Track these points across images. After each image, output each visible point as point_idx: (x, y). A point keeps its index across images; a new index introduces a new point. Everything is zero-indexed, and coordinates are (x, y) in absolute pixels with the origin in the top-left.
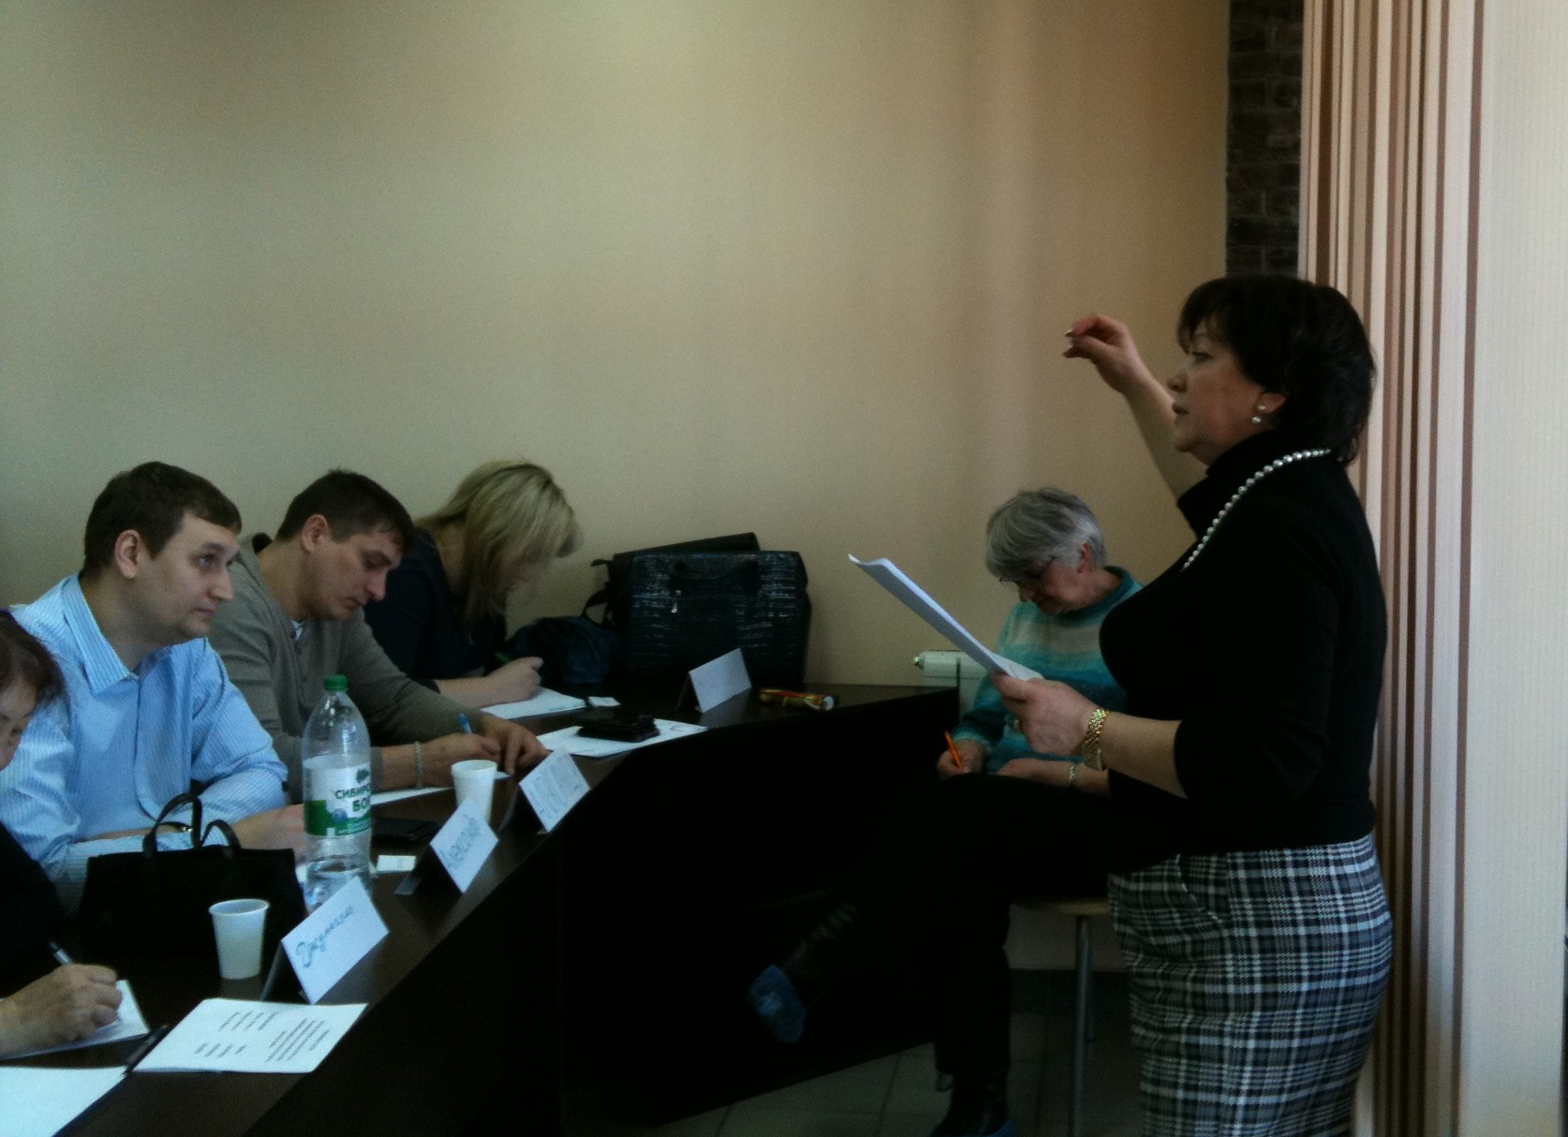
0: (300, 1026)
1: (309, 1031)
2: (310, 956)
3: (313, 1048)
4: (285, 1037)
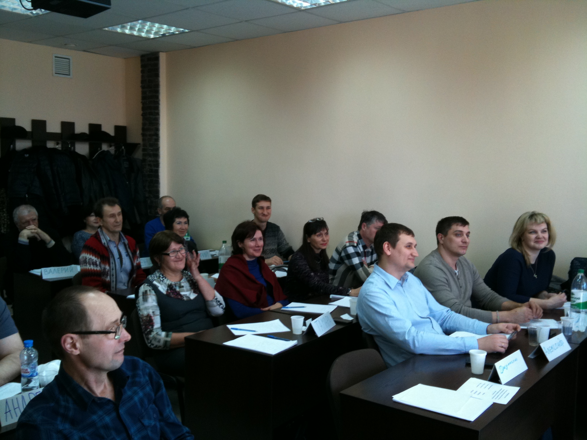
0: (500, 390)
1: (503, 393)
2: (503, 370)
3: (505, 397)
4: (496, 393)
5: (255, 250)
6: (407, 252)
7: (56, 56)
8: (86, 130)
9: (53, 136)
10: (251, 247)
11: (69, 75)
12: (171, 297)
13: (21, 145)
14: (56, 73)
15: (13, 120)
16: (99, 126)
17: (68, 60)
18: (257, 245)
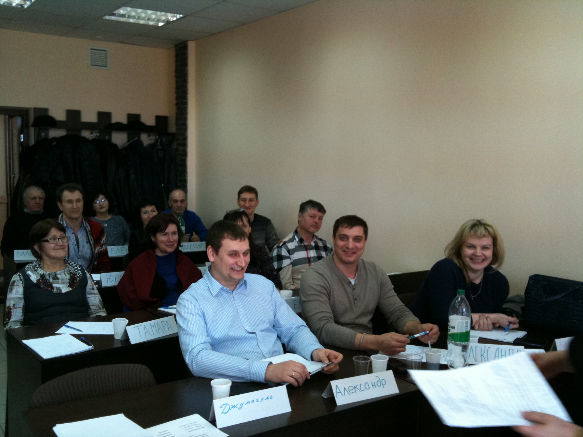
2: (230, 410)
5: (167, 246)
6: (231, 261)
7: (92, 48)
8: (124, 120)
9: (89, 126)
10: (163, 242)
11: (106, 66)
12: (40, 288)
13: (54, 133)
14: (92, 65)
15: (46, 110)
16: (138, 116)
17: (105, 52)
18: (169, 240)
